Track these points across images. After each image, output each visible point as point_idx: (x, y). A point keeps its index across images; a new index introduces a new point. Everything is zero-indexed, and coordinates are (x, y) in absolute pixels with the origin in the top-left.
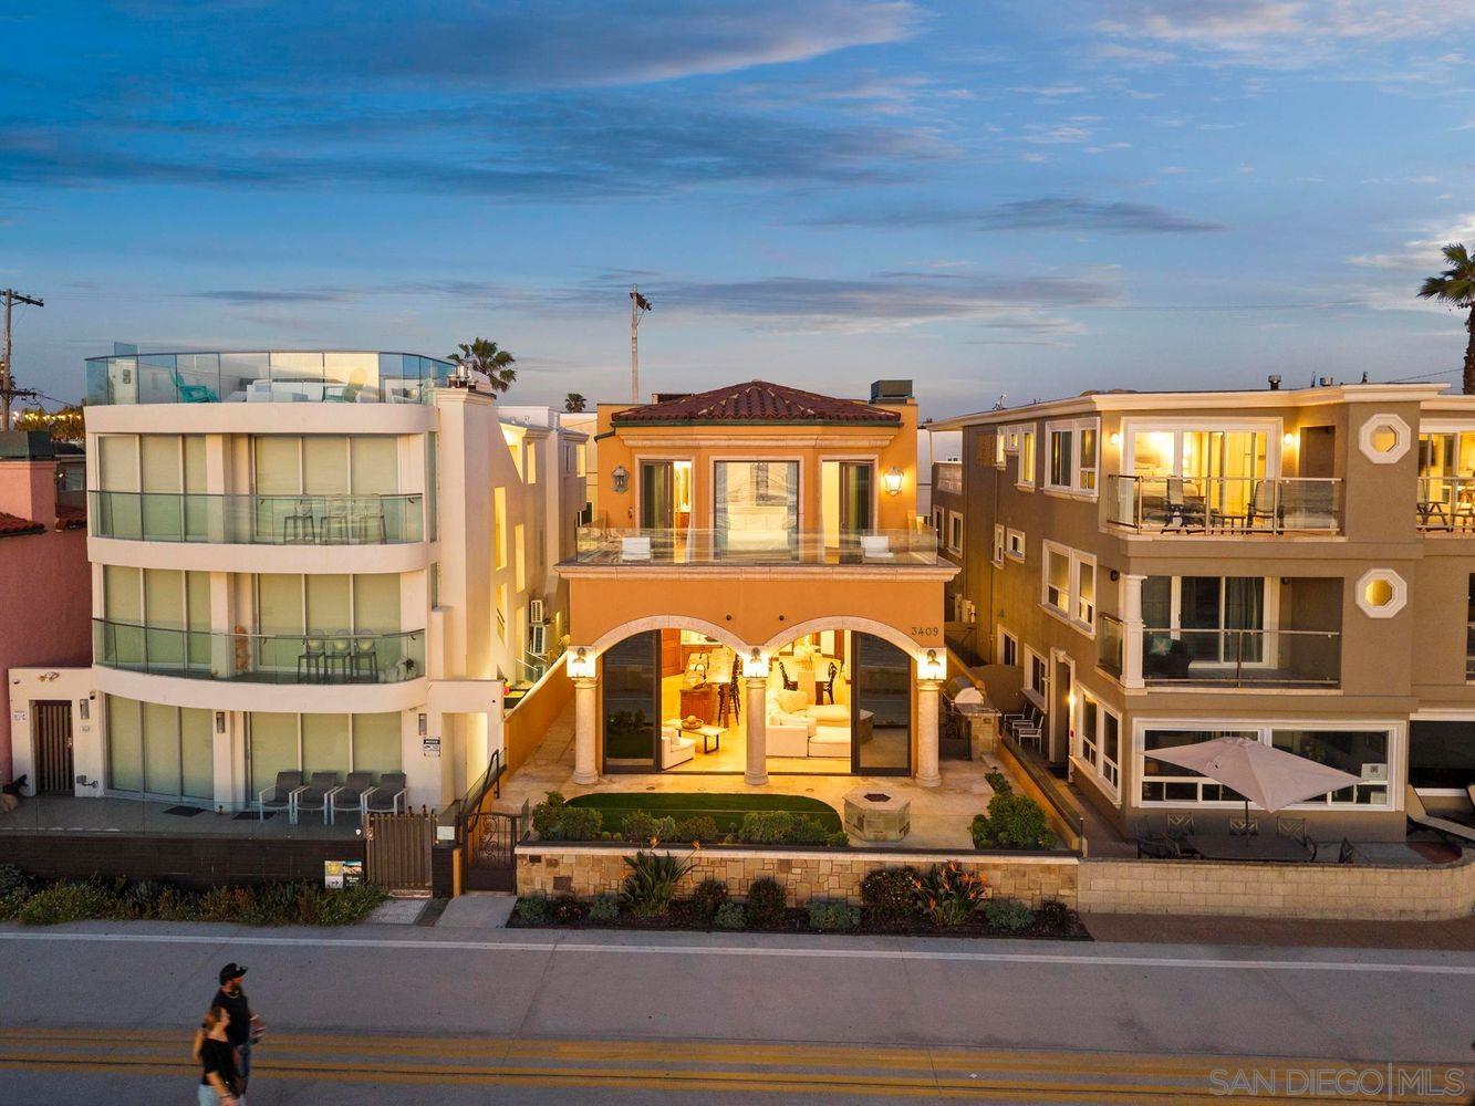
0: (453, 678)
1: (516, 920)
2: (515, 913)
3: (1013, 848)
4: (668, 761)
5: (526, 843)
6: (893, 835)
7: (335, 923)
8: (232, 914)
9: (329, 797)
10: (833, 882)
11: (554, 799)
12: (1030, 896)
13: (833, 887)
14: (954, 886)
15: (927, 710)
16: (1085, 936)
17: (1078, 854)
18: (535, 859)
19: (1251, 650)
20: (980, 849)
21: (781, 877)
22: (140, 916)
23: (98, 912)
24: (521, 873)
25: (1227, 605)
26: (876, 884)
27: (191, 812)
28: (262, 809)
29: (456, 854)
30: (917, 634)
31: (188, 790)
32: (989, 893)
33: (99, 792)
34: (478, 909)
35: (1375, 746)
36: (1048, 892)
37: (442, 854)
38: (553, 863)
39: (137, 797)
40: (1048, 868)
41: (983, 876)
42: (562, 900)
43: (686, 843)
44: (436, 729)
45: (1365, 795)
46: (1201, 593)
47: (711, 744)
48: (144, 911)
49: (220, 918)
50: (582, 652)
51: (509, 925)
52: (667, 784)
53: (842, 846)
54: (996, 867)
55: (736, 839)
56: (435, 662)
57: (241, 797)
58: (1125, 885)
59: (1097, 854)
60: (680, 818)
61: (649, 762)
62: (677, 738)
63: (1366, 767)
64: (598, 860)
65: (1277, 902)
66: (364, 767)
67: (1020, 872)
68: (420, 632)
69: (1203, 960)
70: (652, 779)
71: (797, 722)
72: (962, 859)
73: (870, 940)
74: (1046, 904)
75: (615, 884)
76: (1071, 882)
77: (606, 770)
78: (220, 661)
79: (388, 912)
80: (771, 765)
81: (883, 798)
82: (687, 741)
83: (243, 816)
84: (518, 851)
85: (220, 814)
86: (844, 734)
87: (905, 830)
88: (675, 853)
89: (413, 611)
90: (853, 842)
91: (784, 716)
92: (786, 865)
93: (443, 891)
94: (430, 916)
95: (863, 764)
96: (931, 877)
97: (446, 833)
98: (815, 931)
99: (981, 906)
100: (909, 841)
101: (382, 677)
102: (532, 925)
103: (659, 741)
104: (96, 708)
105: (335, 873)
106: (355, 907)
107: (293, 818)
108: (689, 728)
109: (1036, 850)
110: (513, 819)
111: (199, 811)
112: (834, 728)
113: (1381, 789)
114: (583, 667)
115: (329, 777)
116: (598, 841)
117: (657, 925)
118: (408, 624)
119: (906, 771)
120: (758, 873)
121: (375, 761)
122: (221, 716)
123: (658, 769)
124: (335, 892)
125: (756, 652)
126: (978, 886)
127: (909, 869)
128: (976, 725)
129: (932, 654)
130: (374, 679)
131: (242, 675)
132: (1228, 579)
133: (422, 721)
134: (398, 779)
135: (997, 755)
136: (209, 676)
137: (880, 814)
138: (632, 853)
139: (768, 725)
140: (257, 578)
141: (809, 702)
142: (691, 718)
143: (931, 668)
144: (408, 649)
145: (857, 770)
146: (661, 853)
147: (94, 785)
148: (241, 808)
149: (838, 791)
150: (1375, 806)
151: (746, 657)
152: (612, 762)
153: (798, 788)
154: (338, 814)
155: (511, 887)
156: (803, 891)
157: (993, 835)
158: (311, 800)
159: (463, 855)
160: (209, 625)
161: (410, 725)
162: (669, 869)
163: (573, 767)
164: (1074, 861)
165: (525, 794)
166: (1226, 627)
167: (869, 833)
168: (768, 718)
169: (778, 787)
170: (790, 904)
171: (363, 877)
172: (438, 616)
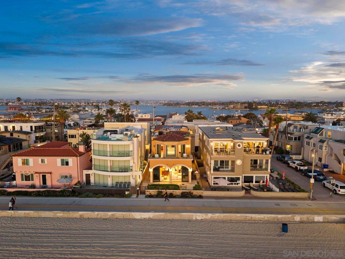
0: (136, 171)
1: (146, 197)
2: (146, 196)
3: (197, 190)
4: (161, 181)
5: (146, 189)
6: (185, 188)
7: (128, 198)
8: (117, 197)
9: (122, 185)
10: (178, 193)
11: (149, 185)
12: (198, 195)
13: (178, 194)
14: (190, 193)
15: (190, 174)
16: (203, 198)
17: (203, 190)
18: (147, 191)
19: (228, 168)
20: (193, 190)
21: (173, 193)
22: (108, 197)
23: (103, 197)
24: (146, 192)
25: (225, 163)
26: (182, 193)
27: (106, 187)
28: (115, 186)
29: (139, 191)
30: (189, 166)
31: (105, 184)
32: (194, 194)
33: (94, 184)
34: (142, 197)
35: (238, 179)
36: (200, 194)
37: (138, 191)
38: (149, 191)
39: (98, 185)
40: (200, 192)
41: (193, 192)
42: (150, 195)
43: (163, 189)
44: (134, 177)
45: (238, 184)
46: (222, 162)
47: (166, 178)
48: (108, 196)
49: (116, 197)
50: (151, 168)
51: (145, 197)
52: (161, 183)
53: (179, 190)
54: (195, 192)
55: (168, 189)
56: (134, 170)
57: (111, 185)
58: (208, 193)
59: (205, 190)
60: (162, 187)
61: (158, 180)
62: (162, 178)
63: (238, 181)
64: (154, 191)
65: (223, 195)
66: (125, 181)
67: (196, 192)
68: (132, 166)
69: (213, 200)
70: (159, 182)
71: (176, 175)
72: (191, 191)
73: (181, 199)
74: (200, 195)
75: (156, 194)
76: (202, 193)
77: (154, 181)
78: (109, 170)
79: (132, 197)
80: (173, 181)
81: (184, 185)
82: (163, 178)
83: (112, 187)
84: (146, 190)
85: (109, 187)
86: (181, 177)
87: (186, 188)
88: (162, 190)
89: (131, 164)
90: (180, 189)
91: (174, 175)
92: (173, 191)
93: (138, 195)
94: (137, 197)
95: (183, 181)
96: (188, 193)
97: (138, 189)
98: (176, 198)
99: (192, 195)
100: (186, 189)
101: (128, 171)
102: (148, 197)
103: (160, 178)
104: (93, 175)
105: (127, 193)
106: (129, 196)
107: (118, 187)
108: (163, 176)
109: (199, 190)
110: (145, 187)
111: (107, 186)
112: (179, 176)
113: (239, 183)
114: (151, 170)
115: (122, 183)
116: (153, 189)
117: (160, 197)
118: (131, 165)
119: (188, 181)
120: (171, 192)
121: (127, 180)
122: (109, 176)
123: (159, 181)
124: (126, 195)
125: (171, 168)
126: (192, 193)
127: (186, 192)
128: (197, 176)
129: (190, 168)
130: (127, 172)
131: (111, 171)
132: (225, 161)
133: (133, 176)
134: (130, 183)
135: (199, 179)
136: (108, 171)
137: (183, 186)
138: (157, 190)
139: (172, 176)
140: (113, 161)
141: (178, 172)
142: (163, 175)
143: (190, 170)
144: (131, 168)
145: (182, 181)
146: (161, 190)
147: (93, 183)
148: (111, 186)
149: (180, 184)
150: (239, 185)
151: (170, 169)
152: (154, 180)
153: (175, 183)
154: (123, 187)
155: (145, 194)
156: (175, 194)
157: (195, 188)
158: (120, 185)
159: (140, 191)
160: (108, 165)
161: (131, 177)
162: (162, 192)
163: (150, 181)
164: (203, 191)
165: (145, 185)
166: (225, 166)
167: (182, 188)
168: (172, 175)
169: (173, 183)
170: (174, 195)
171: (129, 193)
172: (134, 164)
